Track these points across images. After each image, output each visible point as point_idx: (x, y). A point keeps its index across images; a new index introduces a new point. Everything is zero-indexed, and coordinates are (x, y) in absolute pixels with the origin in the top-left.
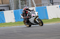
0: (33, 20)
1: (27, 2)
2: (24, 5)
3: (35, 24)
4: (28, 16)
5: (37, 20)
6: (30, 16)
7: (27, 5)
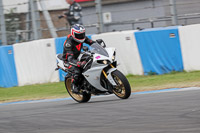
0: (98, 74)
1: (28, 20)
2: (18, 32)
3: (103, 89)
4: (82, 60)
5: (109, 77)
6: (88, 60)
7: (27, 30)
